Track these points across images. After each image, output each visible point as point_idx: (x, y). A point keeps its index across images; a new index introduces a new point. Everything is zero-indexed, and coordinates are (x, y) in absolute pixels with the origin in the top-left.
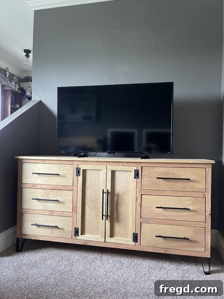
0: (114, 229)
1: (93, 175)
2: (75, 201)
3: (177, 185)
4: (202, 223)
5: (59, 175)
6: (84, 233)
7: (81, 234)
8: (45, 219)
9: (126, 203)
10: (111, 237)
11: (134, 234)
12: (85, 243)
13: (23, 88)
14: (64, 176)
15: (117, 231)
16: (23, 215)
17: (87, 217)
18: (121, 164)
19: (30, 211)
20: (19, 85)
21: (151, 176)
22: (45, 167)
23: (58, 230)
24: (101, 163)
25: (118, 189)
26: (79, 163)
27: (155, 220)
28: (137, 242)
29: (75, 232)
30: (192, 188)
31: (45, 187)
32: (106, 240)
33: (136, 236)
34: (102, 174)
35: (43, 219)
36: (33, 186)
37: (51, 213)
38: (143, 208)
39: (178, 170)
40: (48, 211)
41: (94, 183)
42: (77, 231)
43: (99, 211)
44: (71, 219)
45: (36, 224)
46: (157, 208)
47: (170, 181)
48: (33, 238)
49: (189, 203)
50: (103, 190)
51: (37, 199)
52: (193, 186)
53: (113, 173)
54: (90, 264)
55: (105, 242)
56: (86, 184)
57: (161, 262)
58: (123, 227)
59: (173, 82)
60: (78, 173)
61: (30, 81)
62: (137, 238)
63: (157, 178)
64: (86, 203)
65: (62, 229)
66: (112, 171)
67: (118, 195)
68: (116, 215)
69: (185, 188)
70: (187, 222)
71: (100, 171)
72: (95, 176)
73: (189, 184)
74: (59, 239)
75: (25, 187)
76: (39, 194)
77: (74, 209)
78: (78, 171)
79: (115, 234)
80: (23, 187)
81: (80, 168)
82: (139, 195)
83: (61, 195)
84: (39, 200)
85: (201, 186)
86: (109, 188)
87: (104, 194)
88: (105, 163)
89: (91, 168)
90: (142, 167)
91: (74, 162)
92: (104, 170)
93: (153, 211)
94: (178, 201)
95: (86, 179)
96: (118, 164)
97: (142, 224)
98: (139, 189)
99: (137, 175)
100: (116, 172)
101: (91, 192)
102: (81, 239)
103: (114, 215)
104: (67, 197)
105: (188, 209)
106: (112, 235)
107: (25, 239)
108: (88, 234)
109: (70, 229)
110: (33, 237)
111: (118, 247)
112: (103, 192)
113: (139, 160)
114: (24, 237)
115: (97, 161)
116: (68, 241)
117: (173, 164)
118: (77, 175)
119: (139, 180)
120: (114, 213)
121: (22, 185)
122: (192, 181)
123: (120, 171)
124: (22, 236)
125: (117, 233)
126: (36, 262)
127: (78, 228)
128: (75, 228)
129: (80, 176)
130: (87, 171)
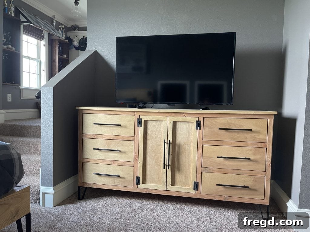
0: (175, 178)
1: (154, 126)
2: (136, 151)
3: (239, 135)
4: (262, 173)
5: (120, 125)
6: (145, 182)
7: (143, 183)
8: (106, 168)
9: (187, 153)
10: (172, 185)
11: (195, 182)
12: (146, 191)
13: (69, 37)
14: (125, 127)
15: (178, 180)
16: (84, 165)
17: (148, 167)
18: (183, 115)
19: (91, 161)
20: (66, 35)
21: (213, 127)
22: (107, 118)
23: (119, 179)
24: (162, 114)
25: (180, 139)
26: (140, 114)
27: (216, 170)
28: (198, 190)
29: (136, 181)
30: (253, 138)
31: (106, 137)
32: (167, 188)
33: (196, 185)
34: (164, 125)
35: (104, 168)
36: (94, 136)
37: (112, 163)
38: (204, 158)
39: (239, 121)
40: (109, 161)
41: (156, 134)
42: (138, 180)
43: (161, 161)
44: (132, 169)
45: (98, 173)
46: (218, 157)
47: (231, 132)
48: (95, 187)
49: (251, 153)
50: (165, 140)
51: (98, 149)
52: (255, 137)
53: (175, 123)
54: (152, 210)
55: (166, 190)
56: (148, 135)
57: (220, 209)
58: (184, 177)
59: (236, 33)
60: (140, 124)
61: (77, 29)
62: (198, 186)
63: (219, 129)
64: (147, 153)
65: (124, 178)
66: (173, 121)
67: (179, 146)
68: (177, 164)
69: (246, 139)
70: (248, 171)
71: (162, 122)
72: (156, 126)
73: (251, 134)
74: (120, 187)
75: (86, 137)
76: (100, 144)
77: (136, 159)
78: (140, 121)
79: (175, 183)
80: (83, 137)
81: (141, 119)
82: (200, 145)
83: (122, 145)
84: (100, 150)
85: (262, 137)
86: (170, 138)
87: (166, 144)
88: (167, 114)
89: (152, 119)
90: (204, 118)
91: (136, 113)
92: (165, 120)
93: (214, 161)
94: (239, 152)
95: (148, 130)
96: (179, 115)
97: (203, 173)
98: (200, 139)
99: (198, 125)
100: (177, 123)
101: (152, 142)
102: (143, 188)
103: (175, 164)
104: (128, 147)
105: (249, 159)
106: (173, 184)
107: (86, 187)
108: (149, 183)
109: (131, 178)
110: (94, 185)
111: (178, 195)
112: (165, 143)
113: (201, 111)
114: (86, 186)
115: (158, 112)
116: (130, 190)
117: (235, 115)
118: (138, 126)
119: (201, 131)
120: (175, 162)
121: (82, 135)
122: (254, 132)
123: (181, 123)
124: (84, 185)
125: (178, 182)
126: (99, 208)
127: (139, 177)
128: (137, 177)
129: (141, 126)
130: (148, 121)
